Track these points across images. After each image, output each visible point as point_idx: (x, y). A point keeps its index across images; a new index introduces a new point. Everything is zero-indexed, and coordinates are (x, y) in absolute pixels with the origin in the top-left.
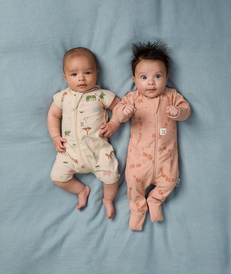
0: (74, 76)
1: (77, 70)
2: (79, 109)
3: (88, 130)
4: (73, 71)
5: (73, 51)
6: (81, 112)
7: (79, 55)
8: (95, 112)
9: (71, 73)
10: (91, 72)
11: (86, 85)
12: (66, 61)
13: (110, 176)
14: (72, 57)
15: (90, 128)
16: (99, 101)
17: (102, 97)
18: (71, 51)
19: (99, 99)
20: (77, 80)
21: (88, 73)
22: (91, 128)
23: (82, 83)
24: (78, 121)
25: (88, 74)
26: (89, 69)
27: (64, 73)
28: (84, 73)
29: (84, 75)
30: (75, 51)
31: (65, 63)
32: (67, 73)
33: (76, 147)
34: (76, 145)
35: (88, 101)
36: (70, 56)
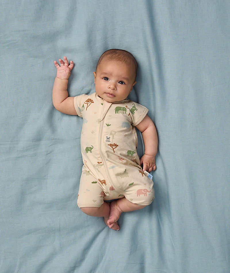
0: (106, 81)
1: (111, 74)
2: (106, 121)
3: (114, 147)
4: (106, 74)
5: (114, 51)
6: (108, 125)
7: (119, 59)
8: (124, 127)
9: (103, 76)
10: (126, 83)
11: (115, 96)
12: (102, 61)
13: (146, 196)
14: (111, 58)
15: (116, 146)
16: (129, 115)
17: (132, 111)
18: (113, 51)
19: (130, 113)
20: (106, 86)
21: (122, 82)
22: (118, 145)
23: (111, 92)
24: (103, 135)
25: (122, 84)
26: (125, 78)
27: (96, 73)
28: (118, 81)
29: (116, 84)
30: (116, 53)
31: (101, 62)
32: (99, 74)
33: (102, 165)
34: (101, 163)
35: (118, 113)
36: (109, 56)
